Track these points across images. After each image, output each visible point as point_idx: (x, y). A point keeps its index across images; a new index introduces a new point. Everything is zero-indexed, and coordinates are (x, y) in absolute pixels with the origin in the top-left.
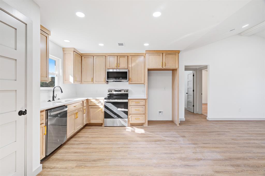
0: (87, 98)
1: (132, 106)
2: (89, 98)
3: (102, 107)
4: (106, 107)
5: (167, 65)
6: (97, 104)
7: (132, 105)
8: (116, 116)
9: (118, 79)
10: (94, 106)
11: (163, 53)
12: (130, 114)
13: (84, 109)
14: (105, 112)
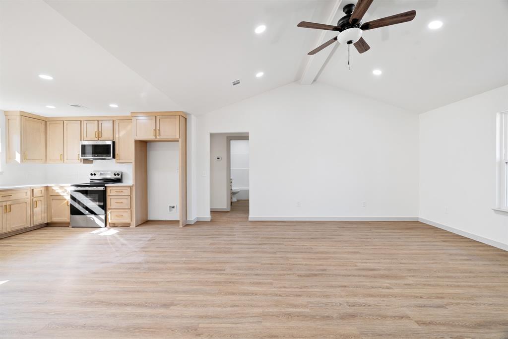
0: (46, 185)
1: (111, 197)
2: (49, 185)
3: (68, 198)
4: (73, 198)
5: (162, 134)
6: (62, 194)
7: (111, 195)
8: (87, 212)
9: (97, 156)
10: (58, 197)
11: (156, 117)
12: (109, 209)
13: (34, 201)
14: (71, 205)
